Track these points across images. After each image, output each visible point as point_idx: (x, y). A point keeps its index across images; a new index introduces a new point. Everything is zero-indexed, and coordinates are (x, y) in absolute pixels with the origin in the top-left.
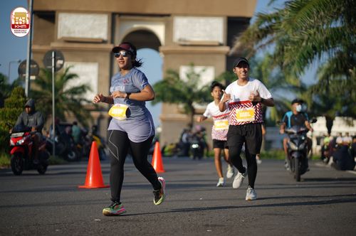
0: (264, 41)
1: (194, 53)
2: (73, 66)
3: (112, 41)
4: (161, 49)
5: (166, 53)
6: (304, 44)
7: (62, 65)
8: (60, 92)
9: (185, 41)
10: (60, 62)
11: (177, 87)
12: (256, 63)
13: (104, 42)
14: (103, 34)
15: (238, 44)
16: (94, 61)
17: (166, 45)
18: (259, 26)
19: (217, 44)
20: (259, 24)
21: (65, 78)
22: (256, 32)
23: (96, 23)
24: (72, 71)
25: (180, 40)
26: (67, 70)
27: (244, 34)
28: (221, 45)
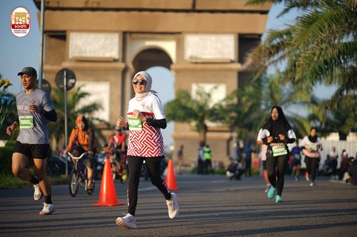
0: (276, 57)
1: (206, 70)
2: (84, 85)
3: (124, 60)
4: (173, 67)
5: (178, 71)
6: (316, 58)
7: (74, 84)
8: (72, 112)
9: (196, 58)
10: (72, 81)
11: (189, 105)
12: (267, 80)
13: (115, 61)
14: (114, 53)
15: (249, 60)
16: (106, 80)
17: (177, 63)
18: (271, 42)
19: (228, 61)
20: (270, 40)
21: (77, 98)
22: (267, 48)
23: (108, 42)
24: (83, 89)
25: (191, 58)
26: (79, 89)
27: (255, 51)
28: (232, 62)
